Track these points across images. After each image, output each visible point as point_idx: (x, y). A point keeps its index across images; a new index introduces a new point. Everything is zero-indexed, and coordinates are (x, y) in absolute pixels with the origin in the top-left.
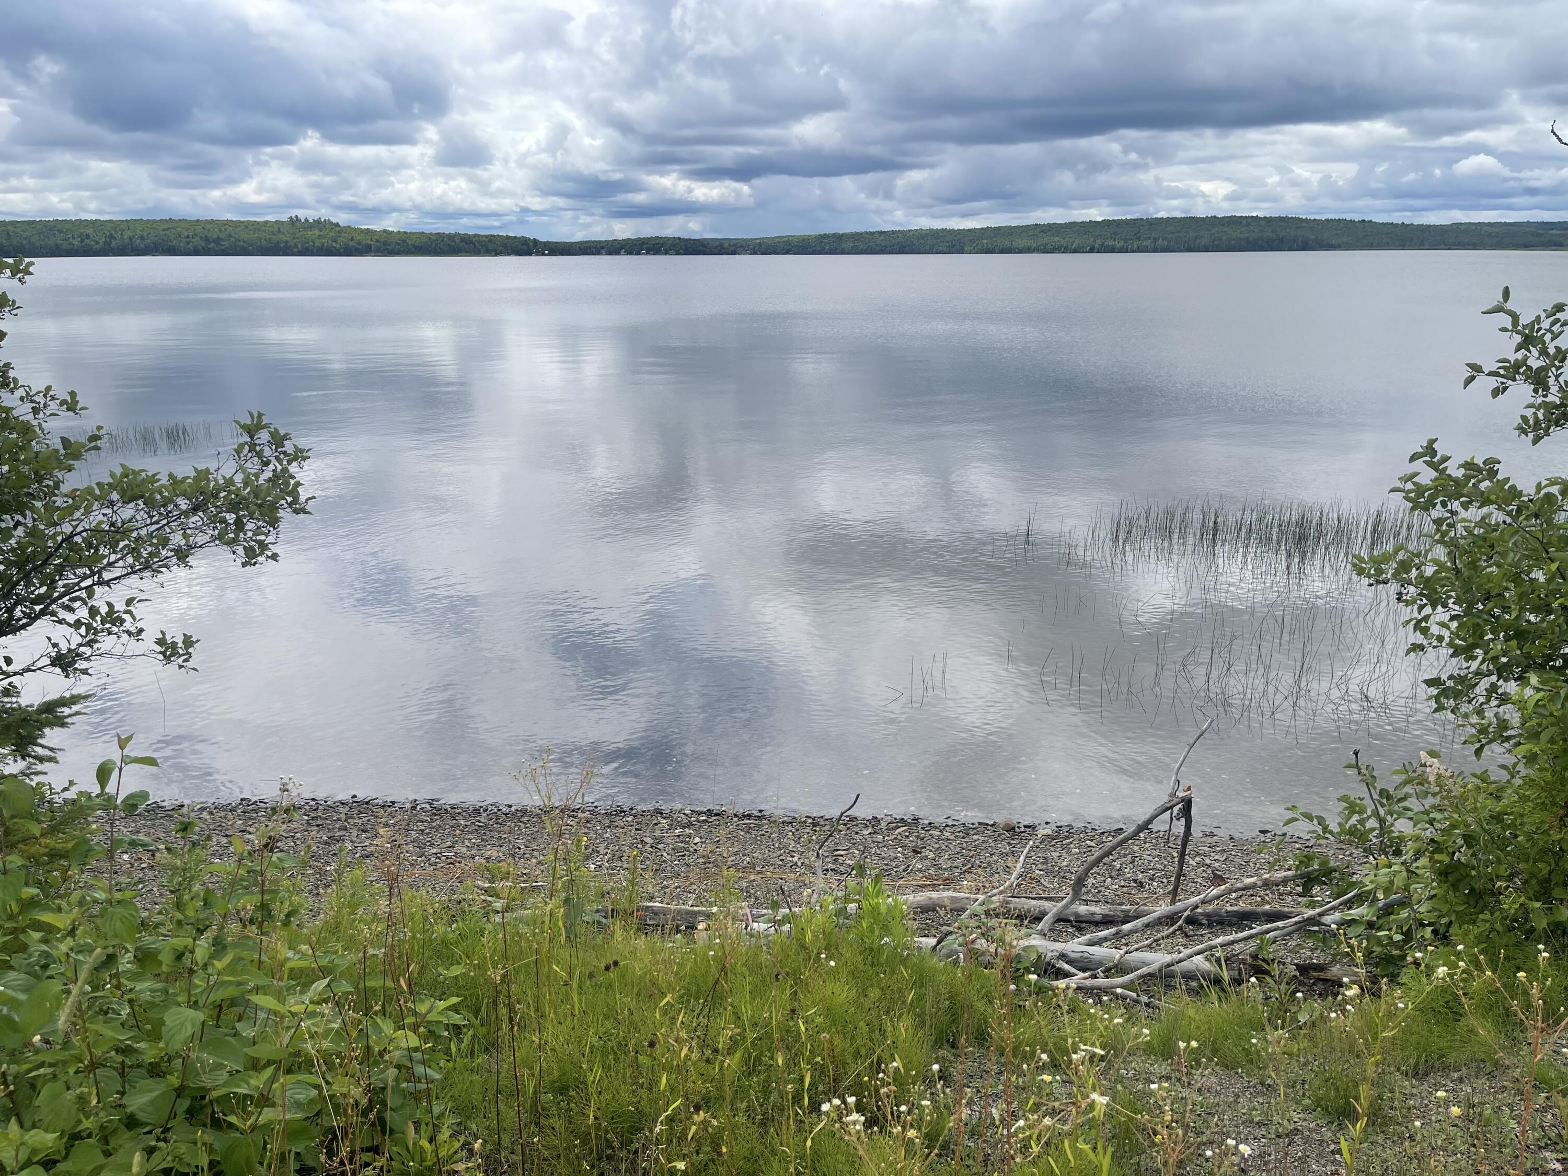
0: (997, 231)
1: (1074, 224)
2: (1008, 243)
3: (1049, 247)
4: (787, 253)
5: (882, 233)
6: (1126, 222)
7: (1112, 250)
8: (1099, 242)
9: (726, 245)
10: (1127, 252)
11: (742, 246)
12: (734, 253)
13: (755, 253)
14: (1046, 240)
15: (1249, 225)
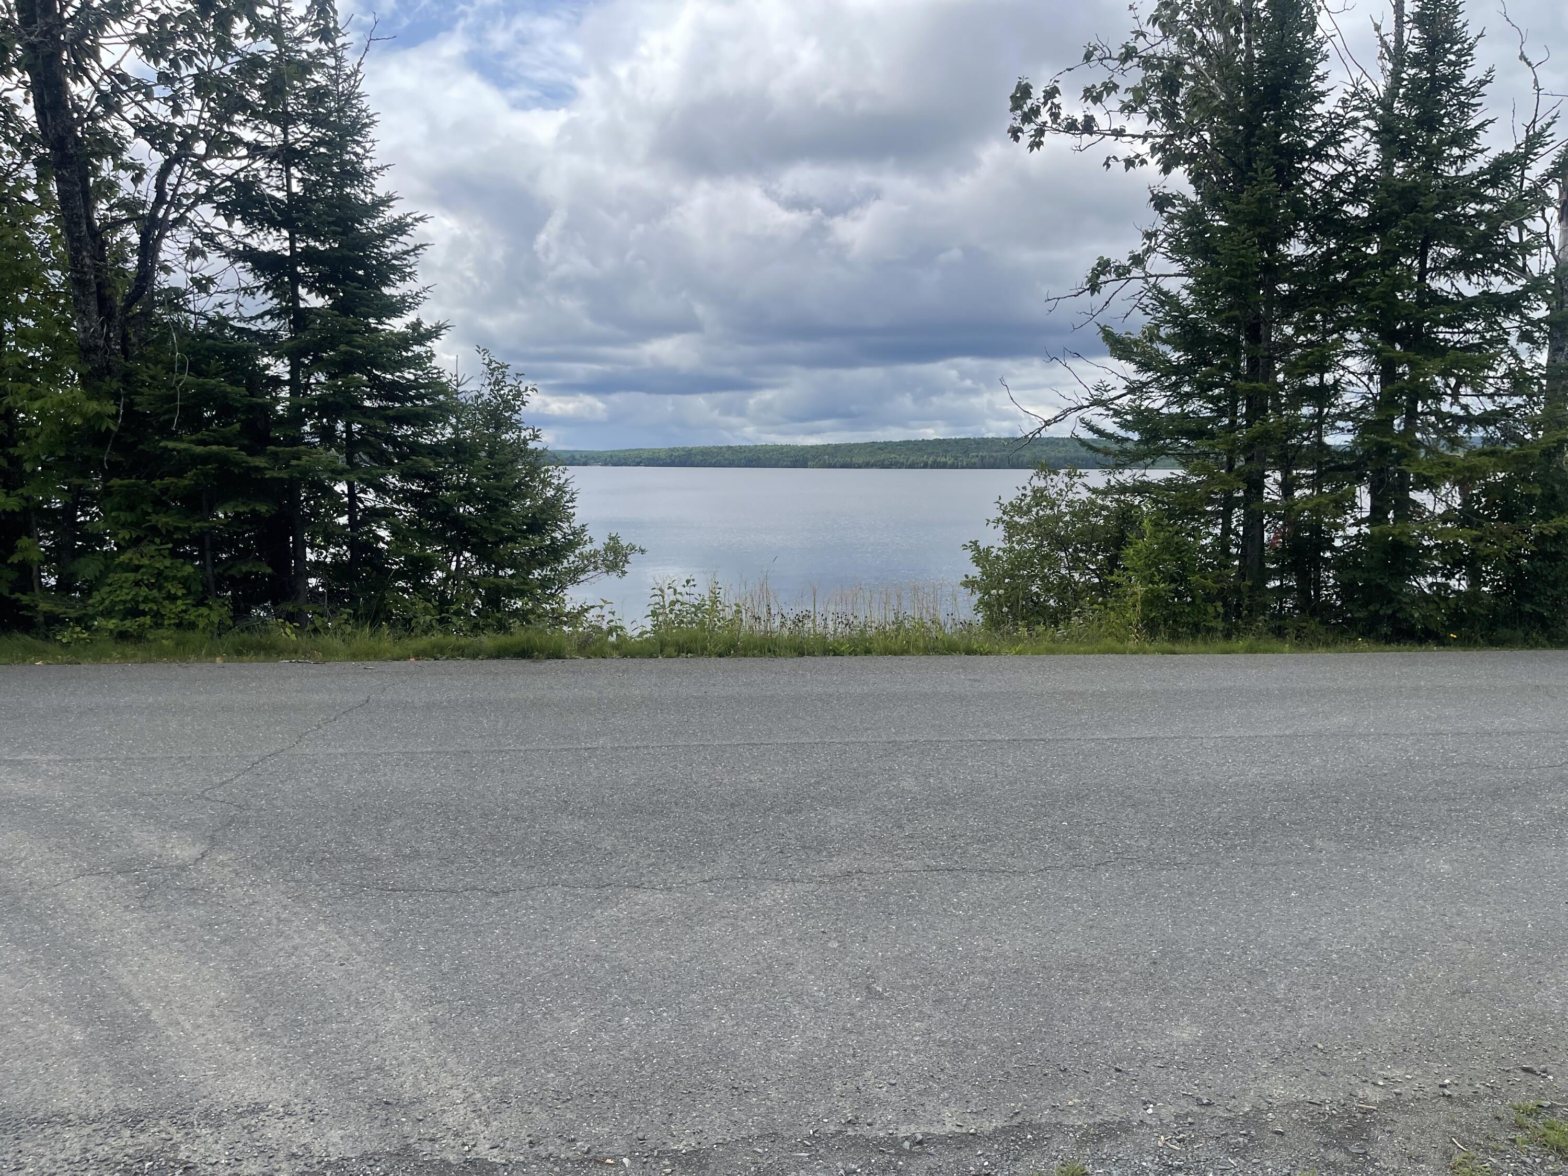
0: (837, 448)
1: (907, 442)
2: (849, 460)
3: (886, 462)
4: (638, 464)
5: (729, 448)
6: (957, 441)
7: (944, 466)
8: (931, 459)
9: (578, 457)
10: (957, 468)
11: (593, 458)
12: (585, 464)
13: (606, 464)
14: (883, 457)
15: (1065, 445)
